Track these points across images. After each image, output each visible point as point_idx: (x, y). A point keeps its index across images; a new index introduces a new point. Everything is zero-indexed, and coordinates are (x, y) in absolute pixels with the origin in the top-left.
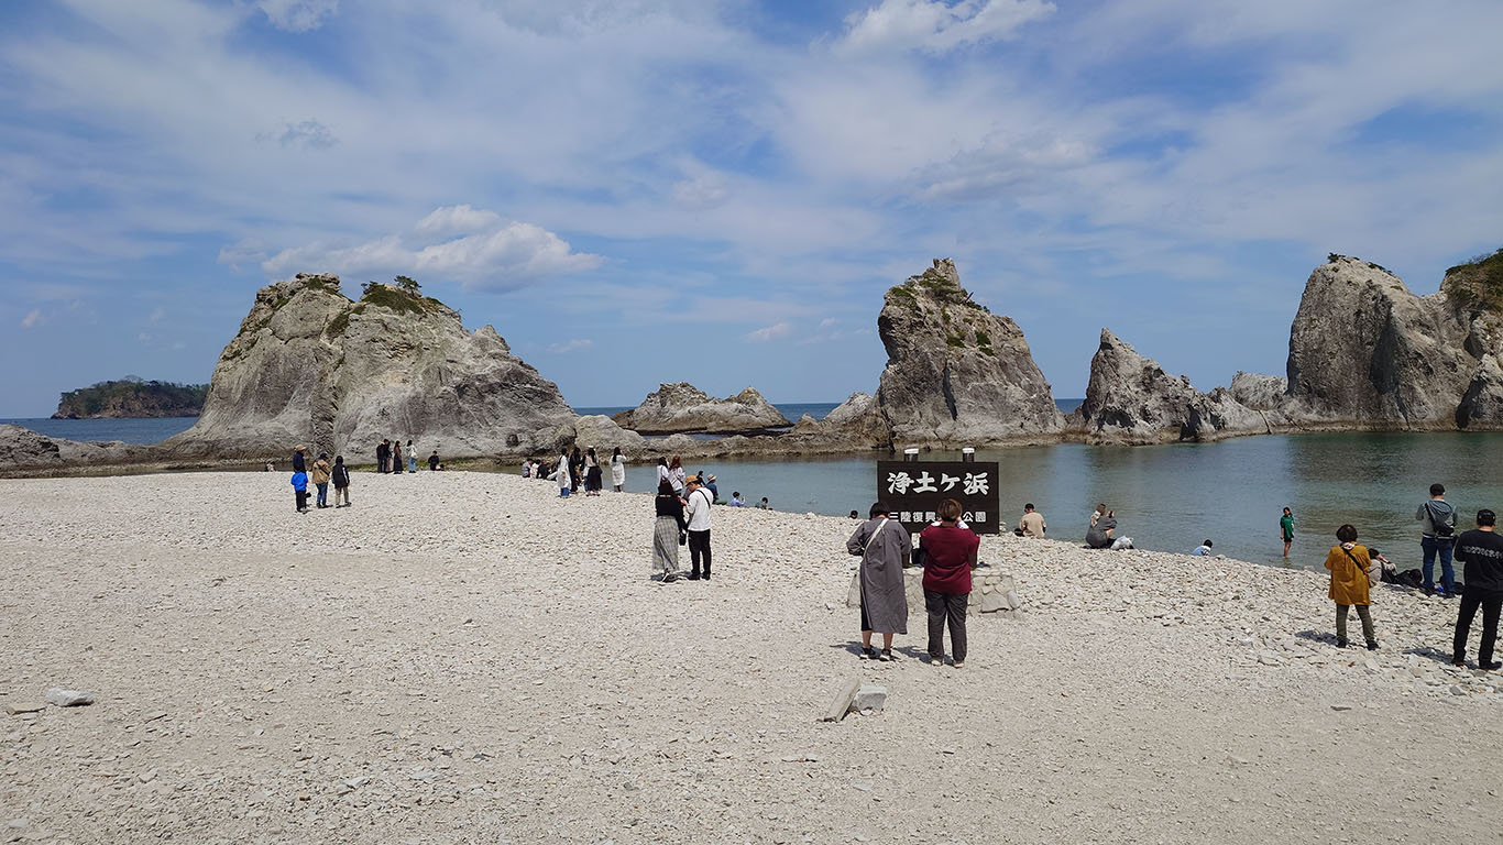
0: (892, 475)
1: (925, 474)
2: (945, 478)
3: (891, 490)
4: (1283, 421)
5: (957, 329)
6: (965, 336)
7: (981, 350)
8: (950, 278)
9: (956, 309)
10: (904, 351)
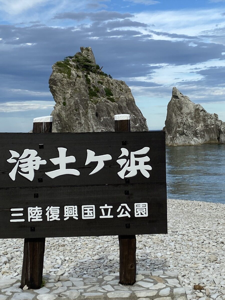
0: (15, 154)
1: (62, 151)
2: (91, 156)
3: (13, 175)
5: (94, 87)
6: (98, 91)
7: (108, 99)
8: (90, 58)
9: (94, 75)
10: (64, 99)
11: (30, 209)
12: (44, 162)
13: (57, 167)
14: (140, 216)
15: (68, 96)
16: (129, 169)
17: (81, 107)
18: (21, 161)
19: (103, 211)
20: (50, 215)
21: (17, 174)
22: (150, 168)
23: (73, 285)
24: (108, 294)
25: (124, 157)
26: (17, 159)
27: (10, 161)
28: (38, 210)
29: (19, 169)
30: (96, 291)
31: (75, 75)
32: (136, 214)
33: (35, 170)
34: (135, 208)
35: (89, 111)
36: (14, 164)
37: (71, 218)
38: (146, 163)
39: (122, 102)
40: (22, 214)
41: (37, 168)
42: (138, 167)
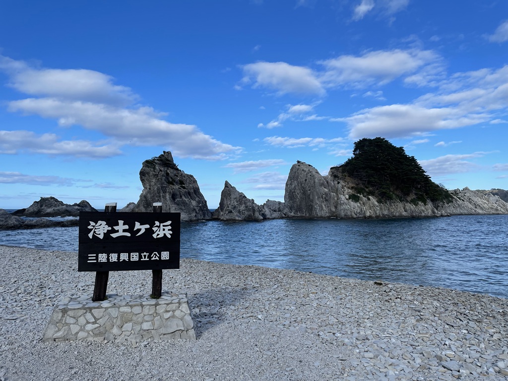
0: (92, 223)
1: (121, 222)
2: (137, 225)
3: (90, 235)
4: (284, 215)
5: (171, 178)
6: (174, 181)
7: (181, 186)
8: (170, 158)
9: (172, 170)
10: (150, 185)
11: (100, 255)
12: (110, 228)
13: (118, 231)
14: (164, 259)
15: (153, 184)
16: (159, 233)
17: (162, 192)
18: (96, 228)
19: (143, 256)
20: (112, 258)
21: (93, 235)
22: (171, 232)
23: (124, 299)
24: (143, 303)
25: (157, 226)
26: (94, 226)
27: (89, 227)
28: (105, 255)
29: (95, 232)
30: (137, 301)
31: (159, 170)
32: (162, 258)
33: (104, 233)
34: (162, 254)
35: (167, 194)
36: (92, 229)
37: (124, 260)
38: (169, 230)
39: (190, 189)
40: (95, 258)
41: (106, 232)
42: (164, 232)
